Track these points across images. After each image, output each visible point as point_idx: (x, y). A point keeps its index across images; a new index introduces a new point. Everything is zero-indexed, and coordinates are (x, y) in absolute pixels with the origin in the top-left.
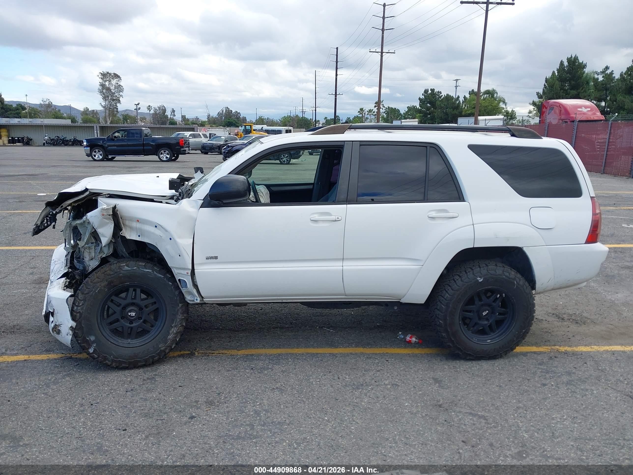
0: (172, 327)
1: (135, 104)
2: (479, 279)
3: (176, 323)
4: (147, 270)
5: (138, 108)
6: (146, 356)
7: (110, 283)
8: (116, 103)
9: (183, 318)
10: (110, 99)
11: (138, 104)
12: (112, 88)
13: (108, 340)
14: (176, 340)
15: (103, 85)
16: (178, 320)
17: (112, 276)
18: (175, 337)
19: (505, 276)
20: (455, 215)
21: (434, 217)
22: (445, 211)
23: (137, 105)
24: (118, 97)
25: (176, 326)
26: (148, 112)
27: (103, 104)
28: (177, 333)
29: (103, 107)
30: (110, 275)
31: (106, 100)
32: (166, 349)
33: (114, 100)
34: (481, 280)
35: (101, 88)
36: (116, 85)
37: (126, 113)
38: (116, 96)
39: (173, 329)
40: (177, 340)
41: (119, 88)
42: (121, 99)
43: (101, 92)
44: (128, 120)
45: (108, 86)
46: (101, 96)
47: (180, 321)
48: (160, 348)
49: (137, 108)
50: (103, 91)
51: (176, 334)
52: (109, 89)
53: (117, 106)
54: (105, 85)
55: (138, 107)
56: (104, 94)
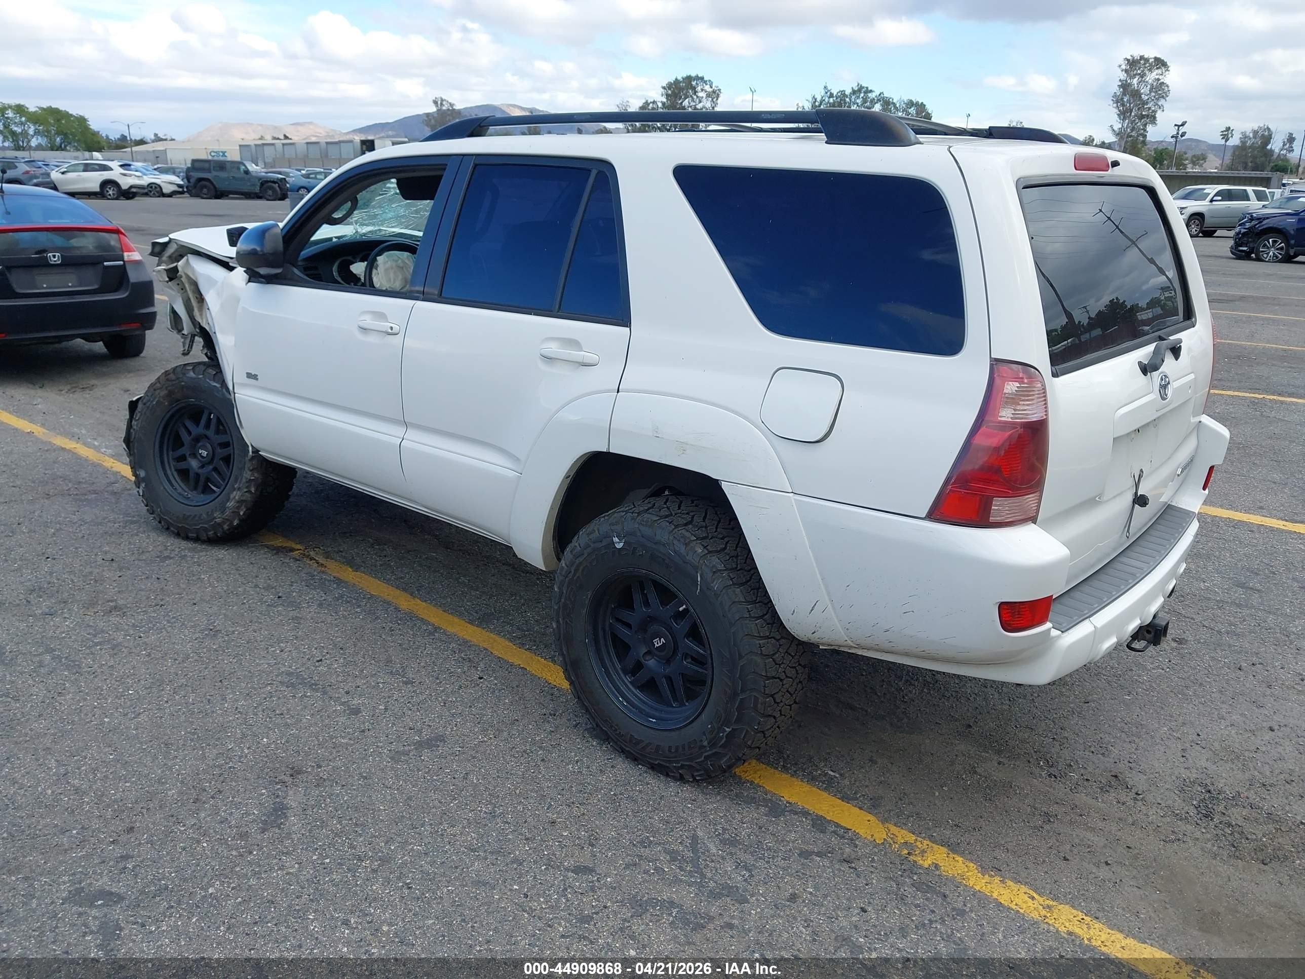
0: (234, 489)
1: (1176, 125)
2: (616, 539)
3: (240, 483)
4: (215, 384)
5: (1180, 133)
6: (196, 525)
7: (170, 394)
8: (1145, 125)
9: (253, 478)
10: (1136, 115)
11: (1183, 125)
12: (1145, 90)
13: (162, 483)
14: (239, 513)
15: (1124, 86)
16: (244, 480)
17: (174, 382)
18: (238, 508)
19: (675, 552)
20: (593, 358)
21: (553, 356)
22: (574, 343)
23: (1179, 126)
24: (1153, 111)
25: (239, 489)
26: (1223, 142)
27: (1118, 126)
28: (241, 502)
29: (1118, 134)
30: (172, 381)
31: (1124, 120)
32: (223, 523)
33: (1142, 117)
34: (619, 546)
35: (1119, 92)
36: (1155, 84)
37: (1160, 147)
38: (1149, 108)
39: (235, 493)
40: (242, 513)
41: (1160, 90)
42: (1159, 115)
43: (1118, 101)
44: (1165, 162)
45: (1136, 85)
46: (1117, 111)
47: (247, 482)
48: (215, 518)
49: (1178, 133)
50: (1122, 99)
51: (238, 502)
52: (1136, 94)
53: (1145, 130)
54: (1130, 85)
55: (1182, 130)
56: (1123, 105)
